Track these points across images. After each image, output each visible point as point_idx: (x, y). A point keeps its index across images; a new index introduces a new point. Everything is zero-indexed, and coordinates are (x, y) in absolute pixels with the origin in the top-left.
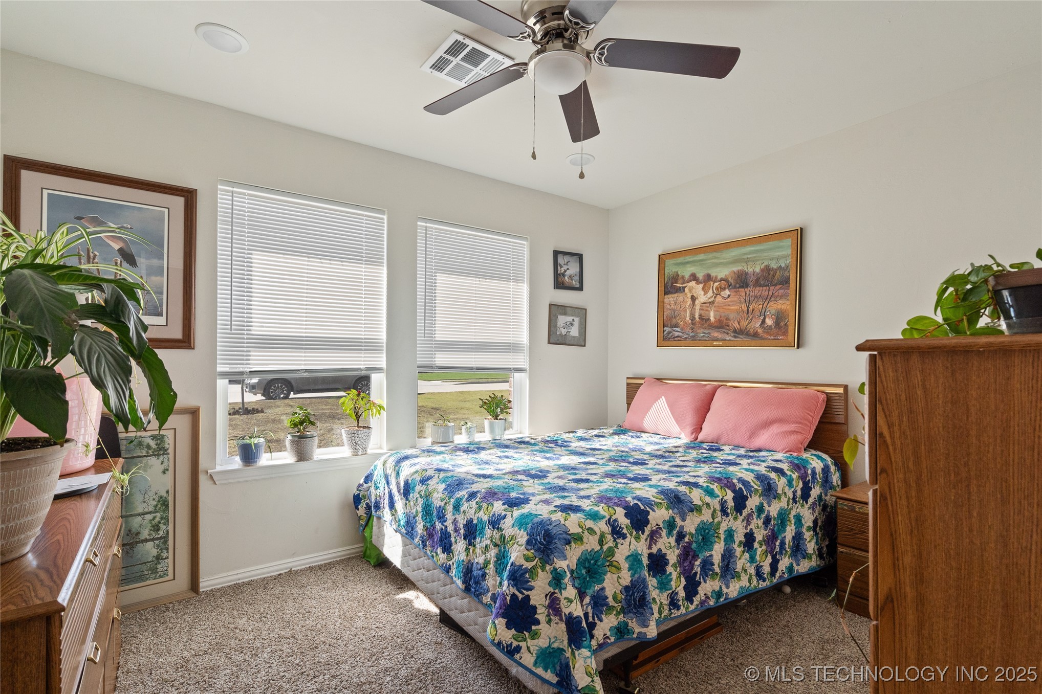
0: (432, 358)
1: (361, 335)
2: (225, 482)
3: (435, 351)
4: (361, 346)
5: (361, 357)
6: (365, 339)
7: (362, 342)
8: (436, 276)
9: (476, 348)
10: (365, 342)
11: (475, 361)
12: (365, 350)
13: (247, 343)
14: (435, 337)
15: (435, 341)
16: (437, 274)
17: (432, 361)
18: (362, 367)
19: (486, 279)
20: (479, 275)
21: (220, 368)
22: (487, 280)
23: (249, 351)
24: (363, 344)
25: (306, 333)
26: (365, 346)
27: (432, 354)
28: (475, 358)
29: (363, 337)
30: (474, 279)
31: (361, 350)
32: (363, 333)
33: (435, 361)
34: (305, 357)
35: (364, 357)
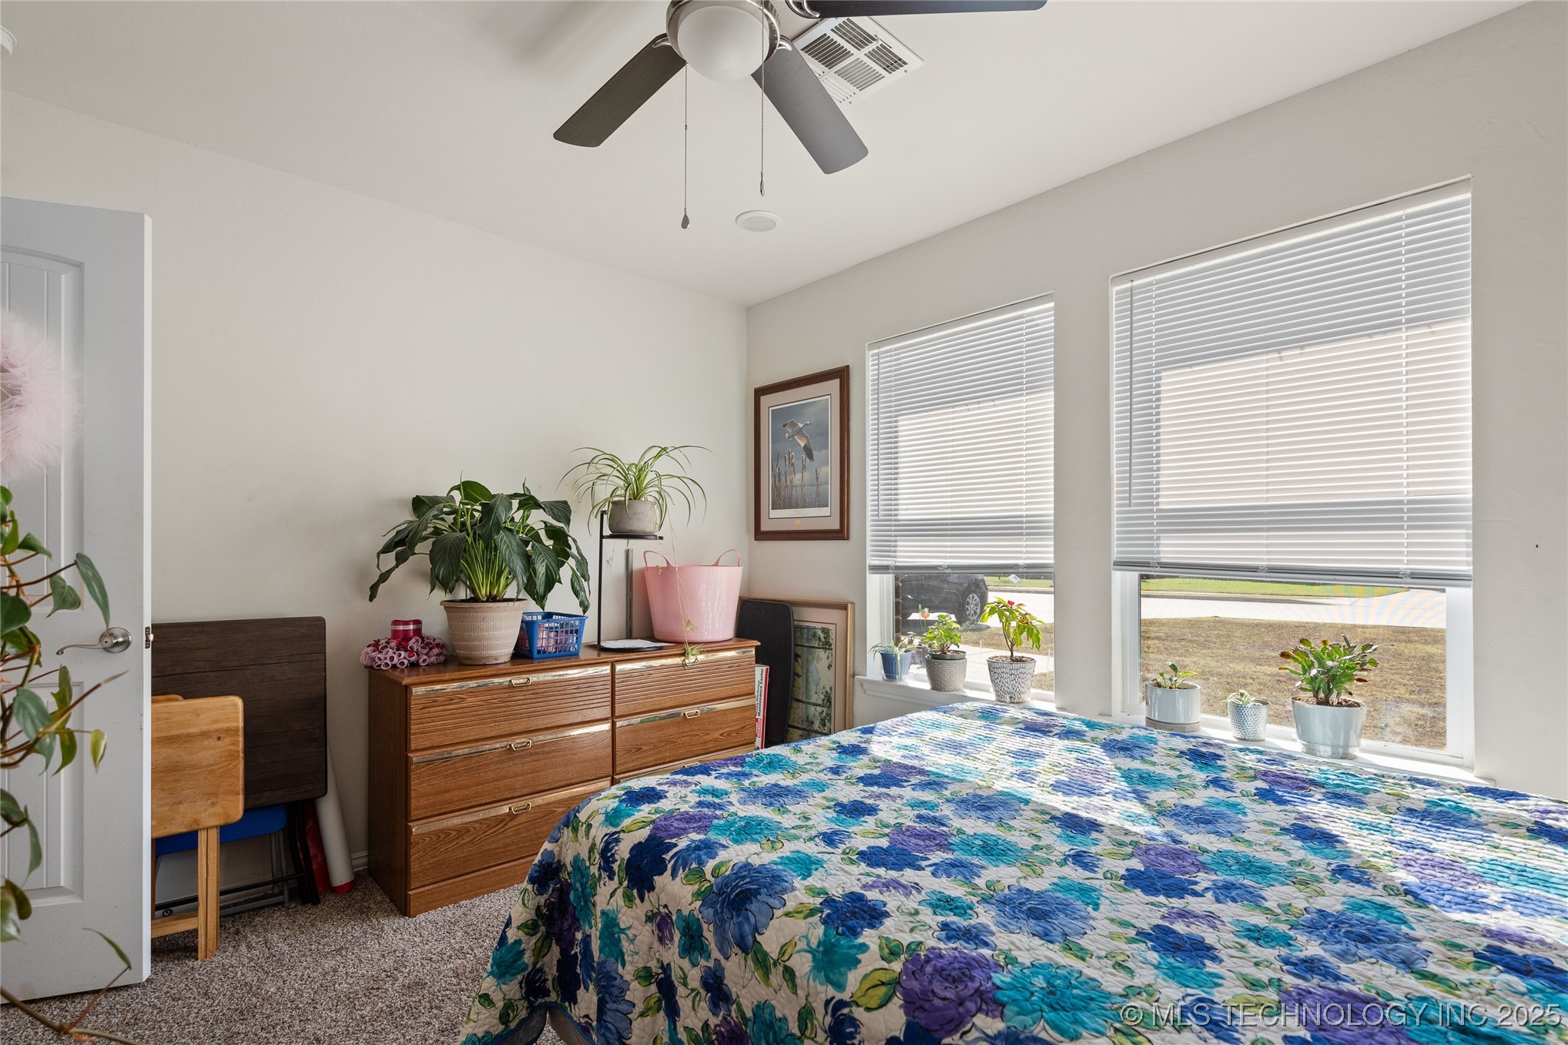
0: (1152, 545)
1: (1021, 510)
2: (875, 694)
3: (1159, 531)
4: (1022, 528)
5: (1021, 546)
6: (1027, 516)
7: (1022, 522)
8: (1159, 379)
9: (1269, 522)
10: (1027, 522)
11: (1268, 553)
12: (1027, 534)
13: (895, 531)
14: (1158, 504)
15: (1159, 511)
16: (1163, 374)
17: (1152, 552)
18: (1020, 562)
19: (1302, 347)
20: (1278, 346)
21: (872, 561)
22: (1307, 350)
23: (895, 541)
24: (1025, 525)
25: (951, 513)
26: (1027, 528)
27: (1152, 538)
28: (1268, 545)
29: (1024, 513)
30: (1265, 357)
31: (1021, 534)
32: (1024, 507)
33: (1158, 552)
34: (951, 546)
35: (1027, 546)
